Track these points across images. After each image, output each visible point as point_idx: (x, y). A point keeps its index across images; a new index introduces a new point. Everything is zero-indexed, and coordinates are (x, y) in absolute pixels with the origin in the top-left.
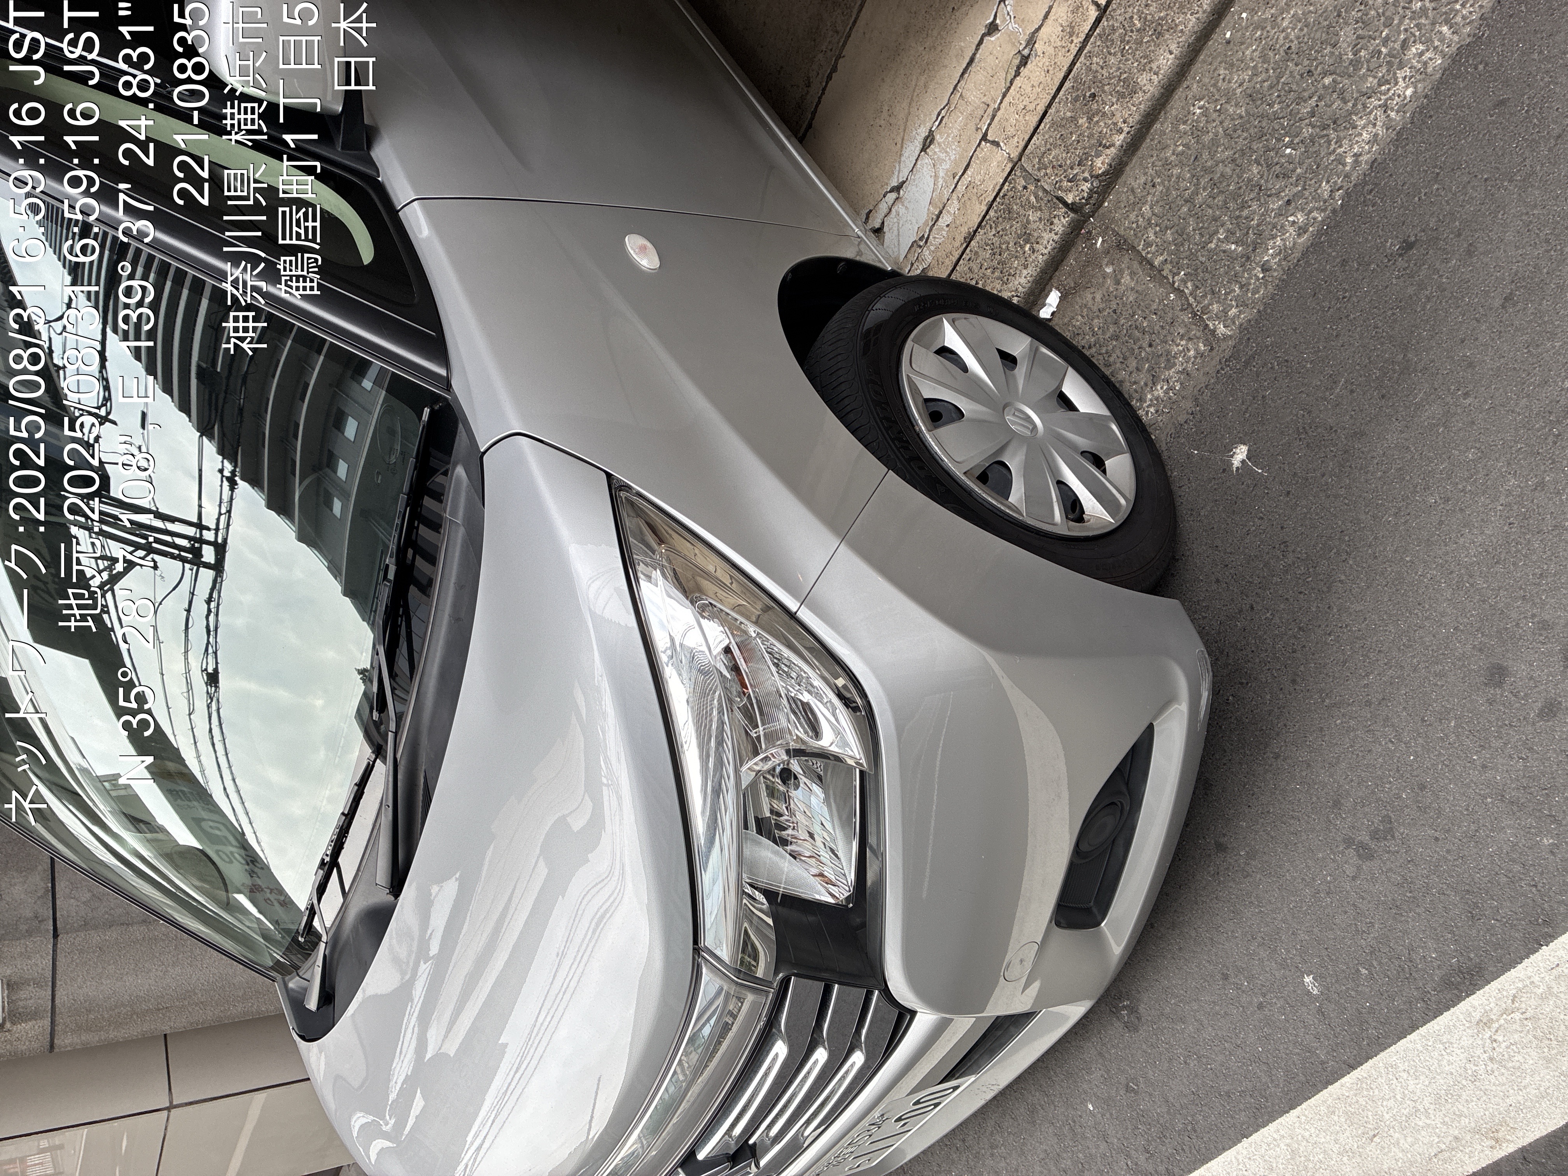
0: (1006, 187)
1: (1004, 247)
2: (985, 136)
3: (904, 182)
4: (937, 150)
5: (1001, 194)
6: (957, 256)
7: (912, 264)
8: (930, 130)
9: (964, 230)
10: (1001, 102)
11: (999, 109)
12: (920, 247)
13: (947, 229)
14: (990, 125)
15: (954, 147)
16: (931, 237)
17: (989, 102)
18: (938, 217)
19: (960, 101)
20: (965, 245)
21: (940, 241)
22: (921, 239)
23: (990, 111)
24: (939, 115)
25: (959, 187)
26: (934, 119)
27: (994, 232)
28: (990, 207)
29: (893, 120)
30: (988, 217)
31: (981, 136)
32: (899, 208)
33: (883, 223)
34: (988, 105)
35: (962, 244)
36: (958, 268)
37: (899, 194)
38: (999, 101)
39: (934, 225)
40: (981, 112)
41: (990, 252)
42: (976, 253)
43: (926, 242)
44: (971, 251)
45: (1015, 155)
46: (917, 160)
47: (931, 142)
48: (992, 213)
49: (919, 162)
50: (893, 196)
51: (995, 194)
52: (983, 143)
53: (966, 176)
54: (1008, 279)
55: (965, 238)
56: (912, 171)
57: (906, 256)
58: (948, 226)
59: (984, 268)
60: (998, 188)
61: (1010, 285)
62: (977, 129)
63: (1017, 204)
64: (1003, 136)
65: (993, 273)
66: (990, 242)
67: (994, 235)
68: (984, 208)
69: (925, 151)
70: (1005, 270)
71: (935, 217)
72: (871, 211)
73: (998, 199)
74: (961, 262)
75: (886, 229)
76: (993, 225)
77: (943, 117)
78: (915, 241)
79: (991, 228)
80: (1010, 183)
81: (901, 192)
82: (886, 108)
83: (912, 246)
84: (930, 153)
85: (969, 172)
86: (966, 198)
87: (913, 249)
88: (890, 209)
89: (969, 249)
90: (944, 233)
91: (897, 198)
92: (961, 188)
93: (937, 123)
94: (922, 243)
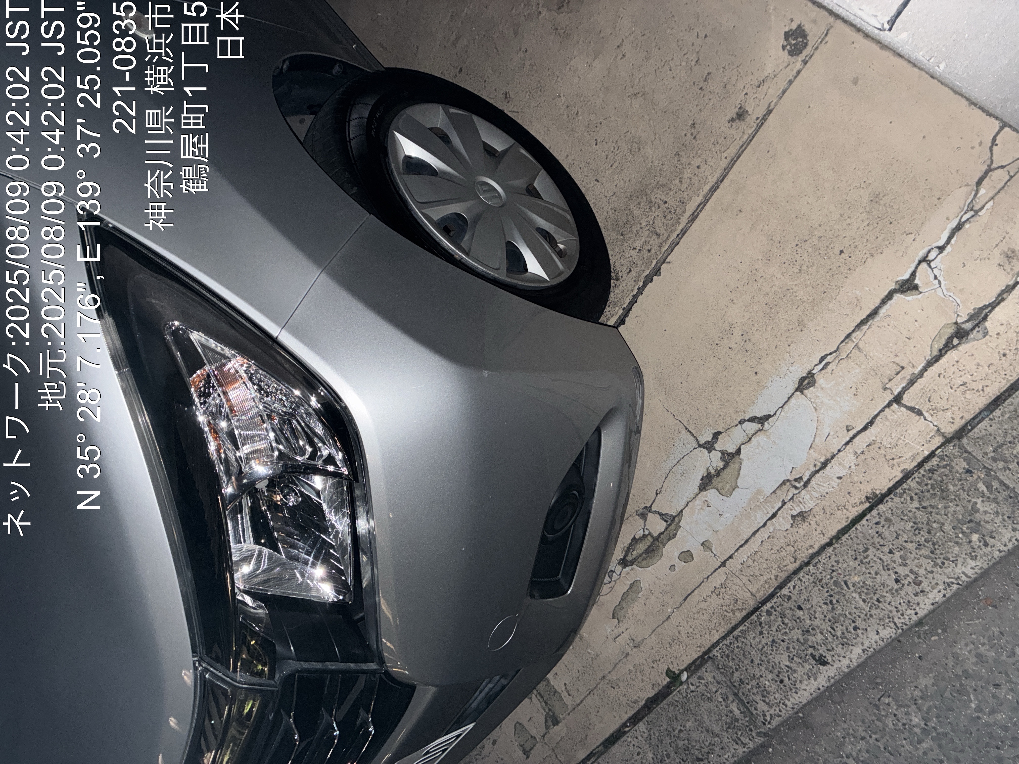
0: (935, 461)
1: (935, 525)
2: (898, 399)
3: (769, 416)
4: (820, 394)
5: (927, 466)
6: (857, 514)
7: (784, 503)
8: (810, 373)
9: (867, 489)
10: (925, 369)
11: (921, 375)
12: (796, 488)
13: (840, 481)
14: (905, 389)
15: (847, 398)
16: (813, 482)
17: (905, 366)
18: (824, 465)
19: (855, 352)
20: (867, 505)
21: (827, 490)
22: (796, 480)
23: (907, 374)
24: (822, 359)
25: (856, 440)
26: (817, 361)
27: (916, 504)
28: (907, 475)
29: (748, 346)
30: (905, 486)
31: (891, 397)
32: (760, 438)
33: (738, 451)
34: (903, 368)
35: (862, 503)
36: (858, 526)
37: (763, 425)
38: (920, 367)
39: (817, 472)
40: (890, 371)
41: (912, 524)
42: (887, 520)
43: (805, 486)
44: (879, 514)
45: (950, 430)
46: (789, 398)
47: (812, 383)
48: (911, 483)
49: (793, 400)
50: (755, 426)
51: (915, 463)
52: (895, 406)
53: (867, 432)
54: (943, 563)
55: (867, 498)
56: (782, 407)
57: (774, 492)
58: (840, 478)
59: (901, 539)
60: (919, 459)
61: (947, 571)
62: (885, 389)
63: (955, 485)
64: (928, 405)
65: (916, 549)
66: (910, 514)
67: (916, 508)
68: (900, 476)
69: (802, 392)
70: (938, 552)
71: (819, 465)
72: (719, 433)
73: (922, 471)
74: (864, 522)
75: (742, 456)
76: (915, 497)
77: (830, 363)
78: (788, 480)
79: (912, 499)
80: (942, 458)
81: (766, 424)
82: (737, 332)
83: (784, 483)
84: (809, 395)
85: (872, 430)
86: (867, 455)
87: (785, 488)
88: (750, 439)
89: (874, 512)
90: (835, 485)
91: (760, 430)
92: (861, 442)
93: (820, 366)
94: (798, 485)
